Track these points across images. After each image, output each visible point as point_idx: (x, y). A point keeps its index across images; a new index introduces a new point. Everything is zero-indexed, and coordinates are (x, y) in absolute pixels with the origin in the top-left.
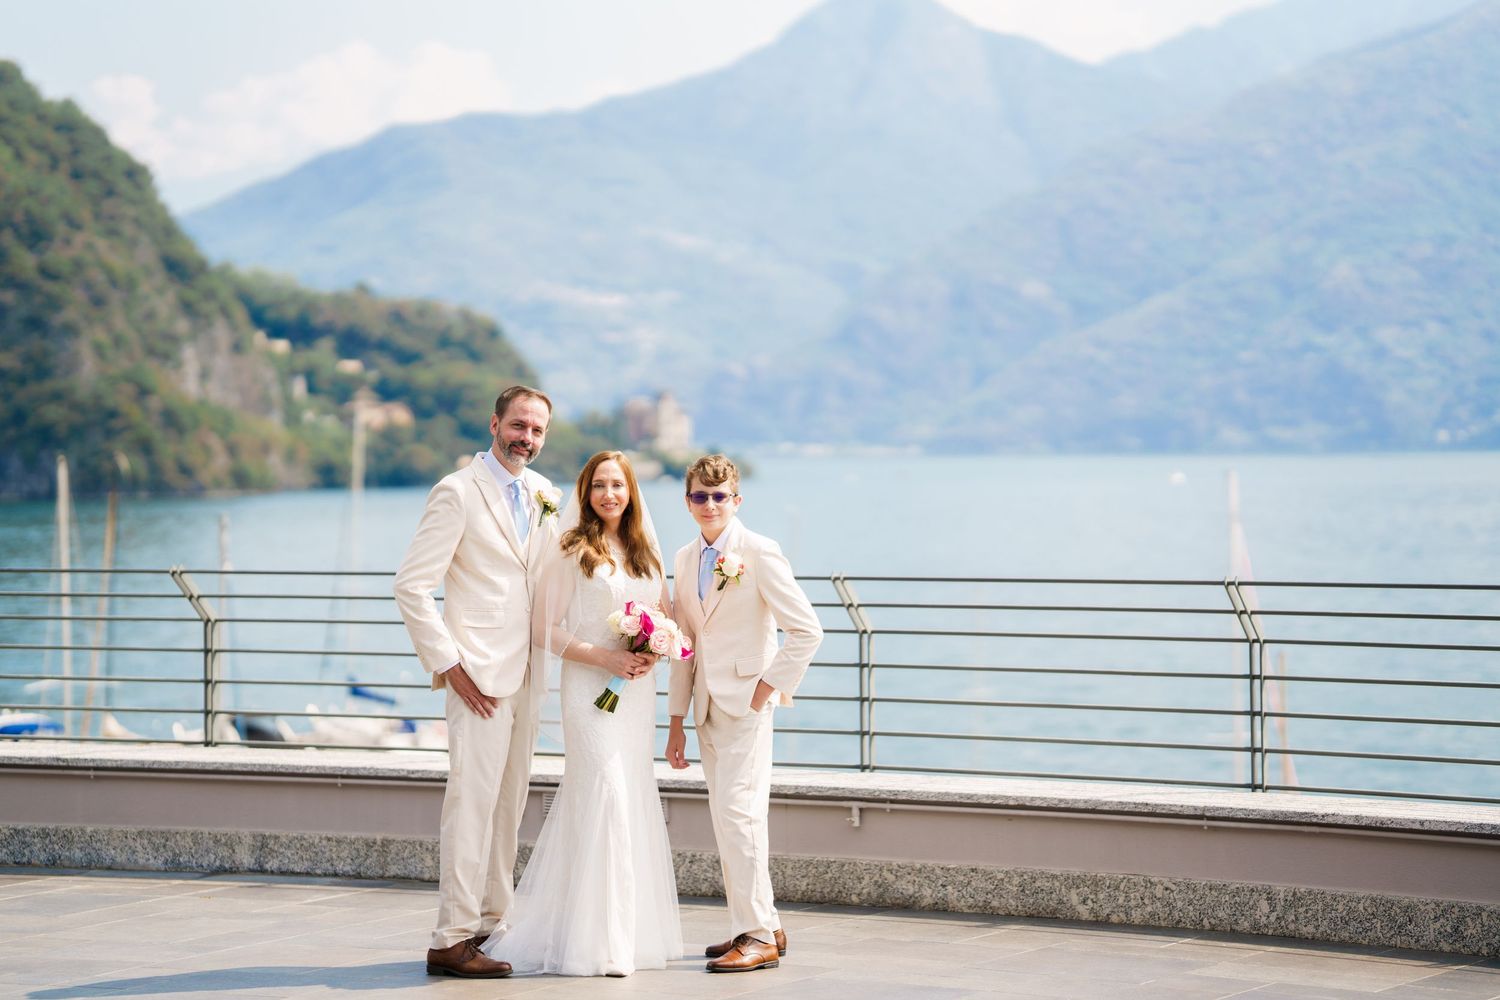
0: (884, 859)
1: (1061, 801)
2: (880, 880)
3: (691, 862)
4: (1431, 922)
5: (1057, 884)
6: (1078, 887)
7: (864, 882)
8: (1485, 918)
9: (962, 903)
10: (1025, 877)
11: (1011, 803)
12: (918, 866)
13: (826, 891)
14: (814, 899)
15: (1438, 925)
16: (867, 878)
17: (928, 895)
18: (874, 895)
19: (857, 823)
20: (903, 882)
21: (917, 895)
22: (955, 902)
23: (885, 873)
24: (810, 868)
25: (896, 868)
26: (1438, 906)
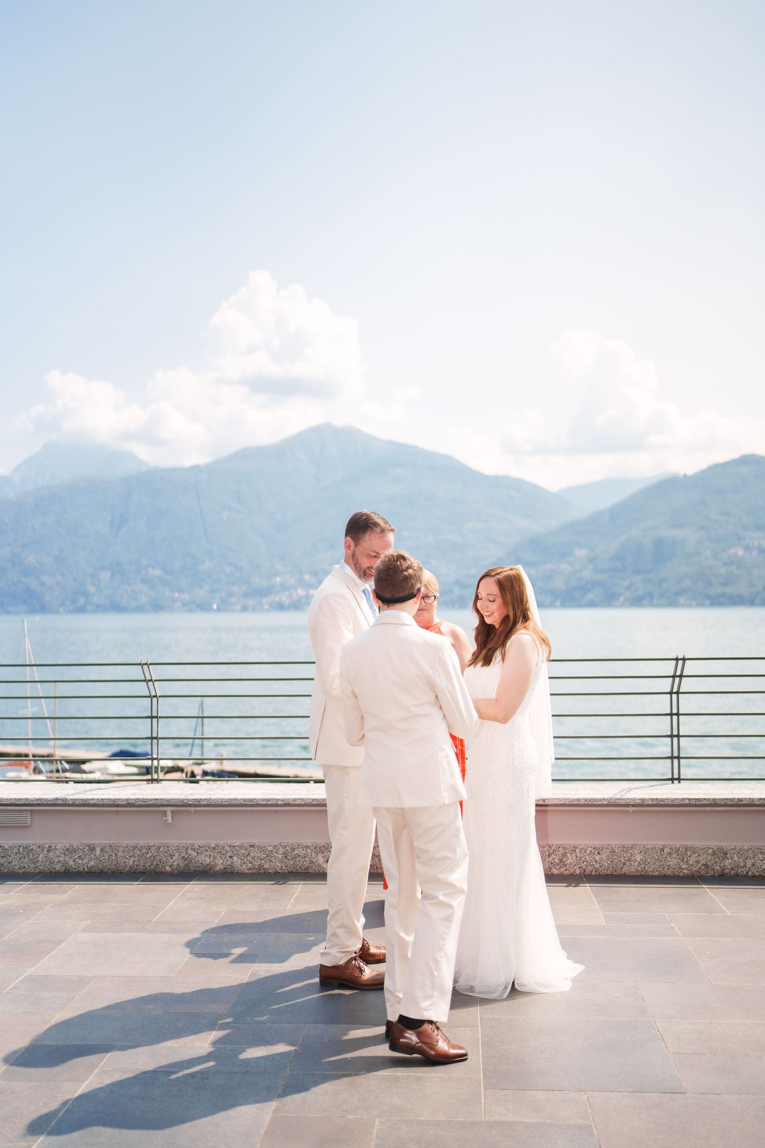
0: (189, 842)
1: (314, 800)
2: (186, 856)
3: (48, 851)
4: (546, 857)
5: (309, 851)
6: (323, 853)
7: (174, 858)
8: (578, 853)
9: (244, 867)
10: (287, 848)
11: (280, 803)
12: (213, 845)
13: (147, 865)
14: (139, 870)
15: (551, 858)
16: (177, 855)
17: (220, 864)
18: (182, 865)
19: (170, 821)
20: (202, 856)
21: (211, 864)
22: (239, 867)
23: (190, 852)
24: (136, 851)
25: (198, 847)
26: (551, 848)
